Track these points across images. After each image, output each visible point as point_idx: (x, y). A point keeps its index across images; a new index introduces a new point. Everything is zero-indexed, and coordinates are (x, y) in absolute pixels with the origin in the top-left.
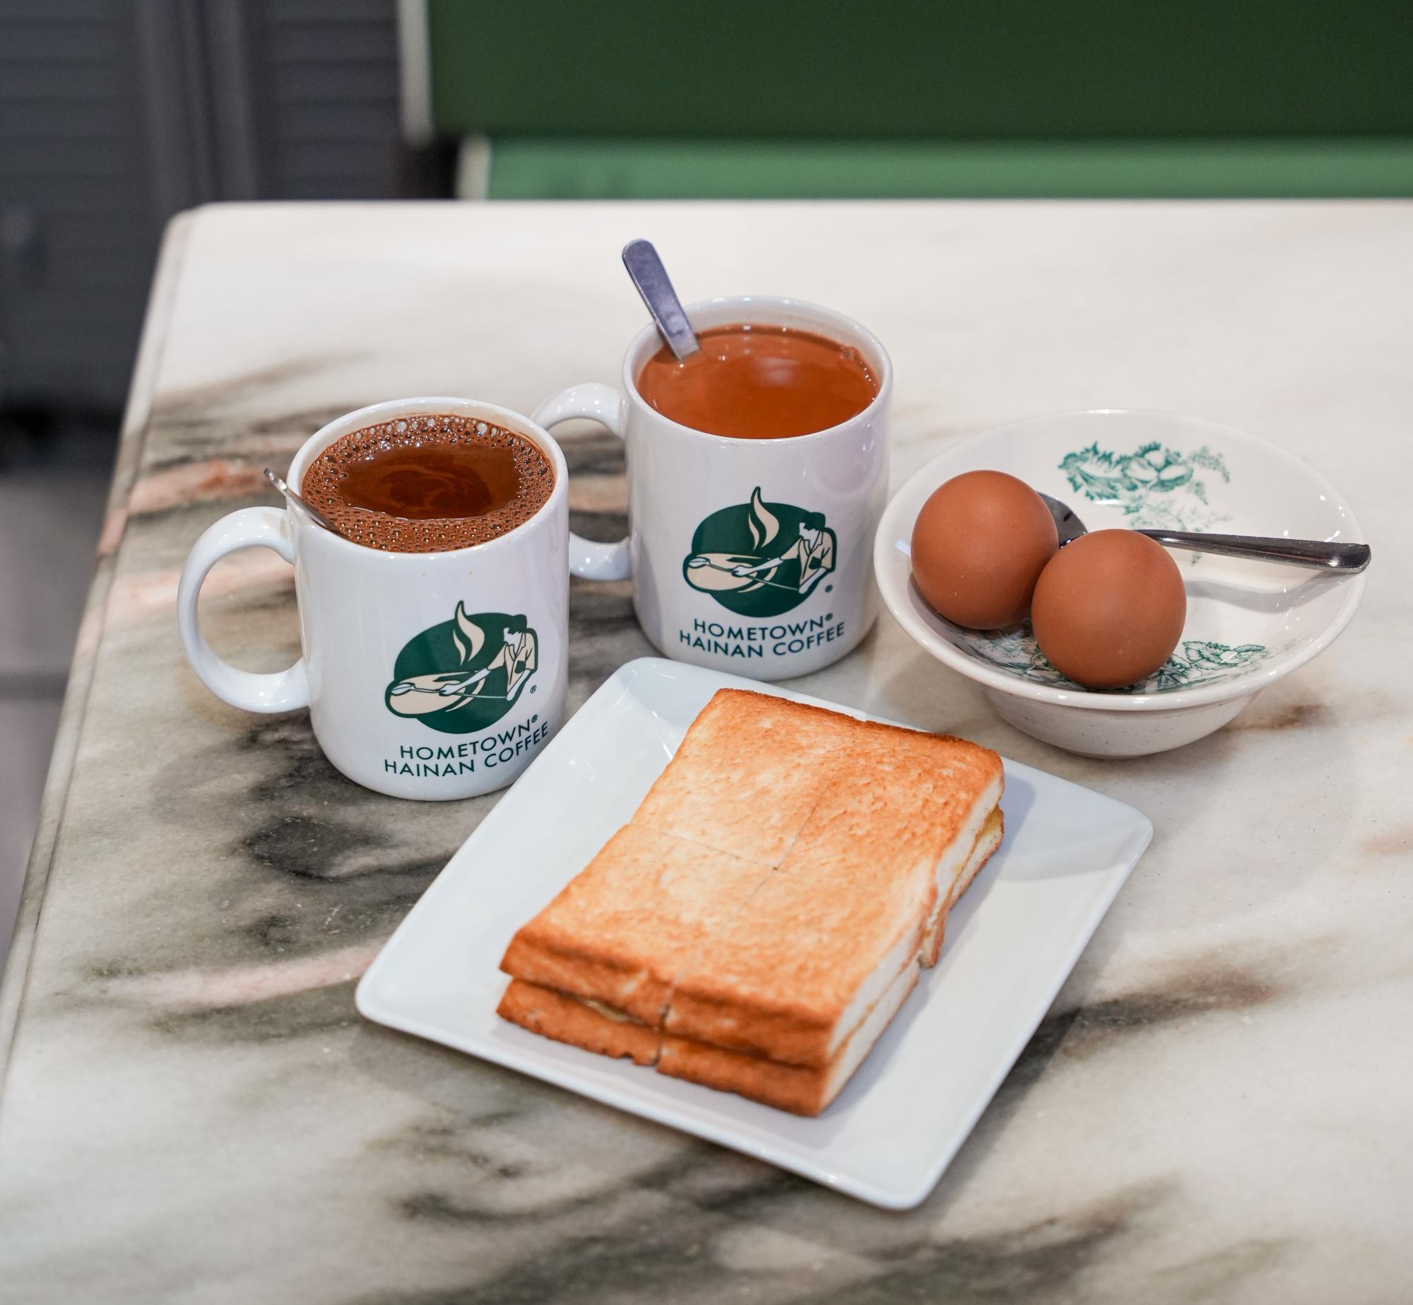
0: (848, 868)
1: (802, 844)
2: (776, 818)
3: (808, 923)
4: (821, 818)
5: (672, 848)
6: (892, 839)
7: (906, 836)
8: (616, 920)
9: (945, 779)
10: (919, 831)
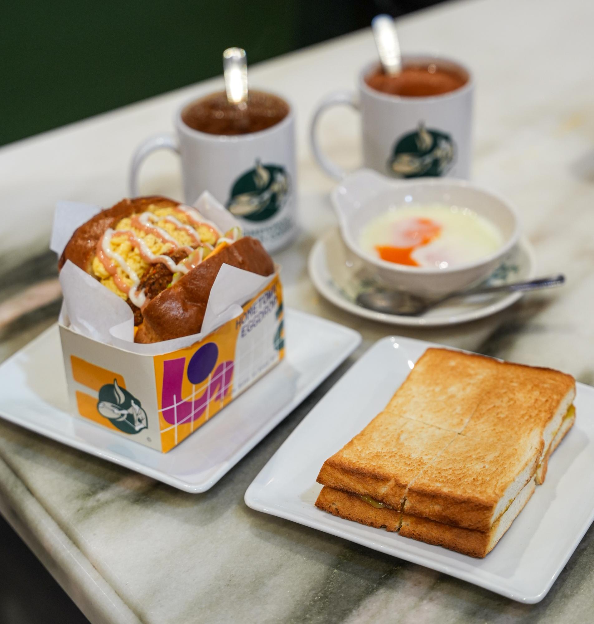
0: (497, 433)
1: (472, 422)
2: (459, 409)
3: (477, 459)
4: (482, 409)
5: (406, 423)
6: (519, 419)
7: (526, 417)
8: (378, 456)
9: (545, 389)
10: (533, 414)
